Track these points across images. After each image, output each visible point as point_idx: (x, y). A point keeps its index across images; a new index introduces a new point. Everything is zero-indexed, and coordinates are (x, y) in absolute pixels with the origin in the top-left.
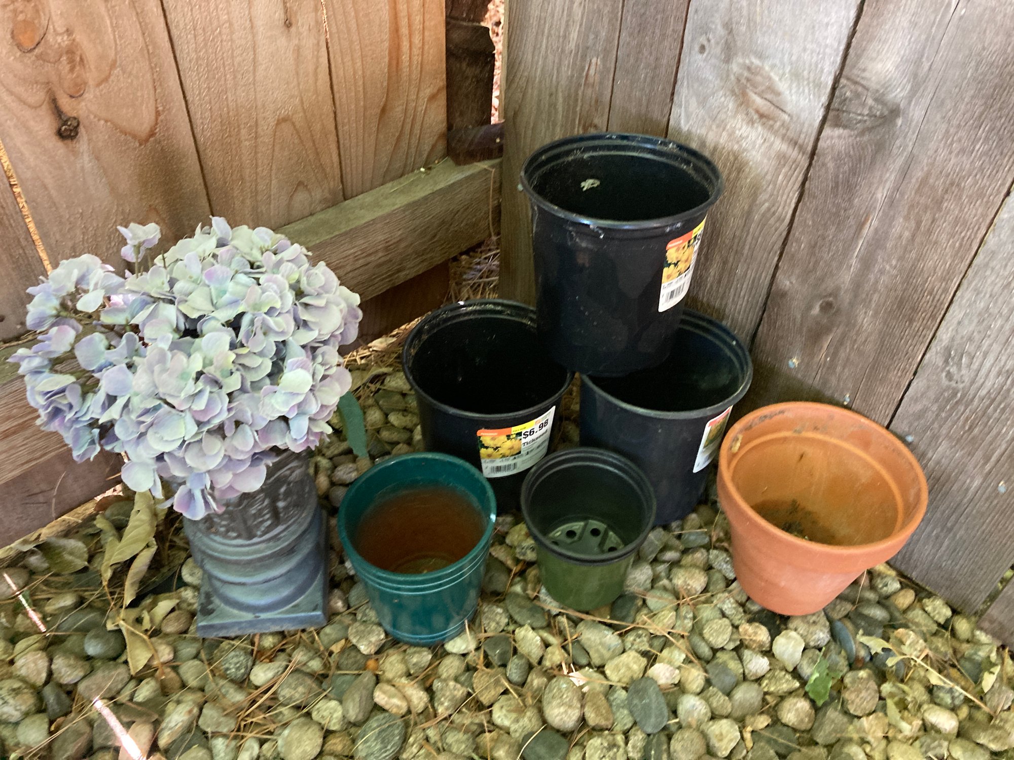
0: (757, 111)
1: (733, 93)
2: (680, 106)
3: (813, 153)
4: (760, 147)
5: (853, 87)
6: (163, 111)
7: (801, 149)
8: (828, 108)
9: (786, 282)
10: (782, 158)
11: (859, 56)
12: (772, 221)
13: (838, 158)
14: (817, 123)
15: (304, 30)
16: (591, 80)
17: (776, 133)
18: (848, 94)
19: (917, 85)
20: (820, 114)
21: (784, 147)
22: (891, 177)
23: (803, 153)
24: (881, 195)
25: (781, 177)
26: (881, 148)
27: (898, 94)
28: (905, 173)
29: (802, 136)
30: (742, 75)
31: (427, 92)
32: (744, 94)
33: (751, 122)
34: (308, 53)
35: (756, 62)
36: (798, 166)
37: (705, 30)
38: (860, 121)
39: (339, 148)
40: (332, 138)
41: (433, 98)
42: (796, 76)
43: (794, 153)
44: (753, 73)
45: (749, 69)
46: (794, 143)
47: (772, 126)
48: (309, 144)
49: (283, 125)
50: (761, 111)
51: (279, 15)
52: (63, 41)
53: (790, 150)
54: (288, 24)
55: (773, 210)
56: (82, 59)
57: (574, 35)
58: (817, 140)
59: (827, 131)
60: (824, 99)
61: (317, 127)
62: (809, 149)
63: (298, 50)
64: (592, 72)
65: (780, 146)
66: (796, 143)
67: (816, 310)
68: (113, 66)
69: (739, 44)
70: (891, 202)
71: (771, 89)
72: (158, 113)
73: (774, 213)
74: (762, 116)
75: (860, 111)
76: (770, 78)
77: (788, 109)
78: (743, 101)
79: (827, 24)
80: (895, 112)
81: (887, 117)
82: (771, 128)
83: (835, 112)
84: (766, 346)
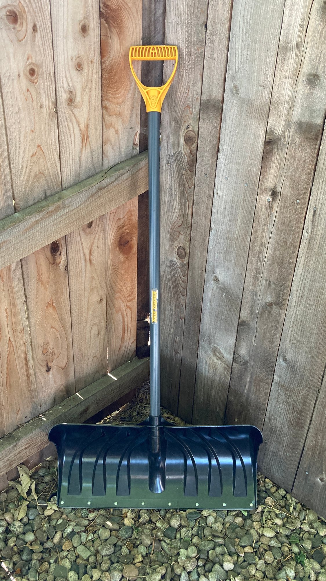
1: (212, 352)
2: (200, 352)
4: (220, 365)
5: (237, 355)
6: (68, 361)
9: (230, 399)
10: (225, 368)
11: (237, 349)
13: (237, 371)
14: (232, 362)
15: (102, 335)
16: (177, 342)
17: (223, 362)
18: (237, 357)
19: (250, 357)
20: (232, 360)
21: (225, 366)
22: (249, 376)
24: (248, 379)
25: (226, 372)
26: (246, 369)
27: (247, 358)
28: (252, 375)
30: (214, 348)
31: (131, 341)
32: (215, 352)
33: (217, 359)
34: (102, 339)
35: (216, 346)
36: (229, 370)
37: (204, 337)
38: (240, 363)
41: (133, 342)
42: (225, 351)
43: (228, 367)
44: (216, 348)
48: (100, 361)
49: (95, 358)
50: (219, 357)
51: (97, 333)
52: (51, 351)
54: (98, 335)
55: (225, 380)
56: (54, 354)
57: (172, 331)
58: (232, 366)
59: (234, 364)
60: (232, 357)
62: (231, 367)
64: (177, 340)
65: (224, 365)
66: (228, 365)
67: (239, 406)
68: (60, 354)
69: (212, 341)
70: (250, 382)
71: (221, 352)
75: (240, 361)
76: (220, 350)
77: (225, 357)
78: (215, 354)
79: (230, 341)
81: (246, 363)
82: (222, 361)
83: (235, 360)
84: (229, 415)
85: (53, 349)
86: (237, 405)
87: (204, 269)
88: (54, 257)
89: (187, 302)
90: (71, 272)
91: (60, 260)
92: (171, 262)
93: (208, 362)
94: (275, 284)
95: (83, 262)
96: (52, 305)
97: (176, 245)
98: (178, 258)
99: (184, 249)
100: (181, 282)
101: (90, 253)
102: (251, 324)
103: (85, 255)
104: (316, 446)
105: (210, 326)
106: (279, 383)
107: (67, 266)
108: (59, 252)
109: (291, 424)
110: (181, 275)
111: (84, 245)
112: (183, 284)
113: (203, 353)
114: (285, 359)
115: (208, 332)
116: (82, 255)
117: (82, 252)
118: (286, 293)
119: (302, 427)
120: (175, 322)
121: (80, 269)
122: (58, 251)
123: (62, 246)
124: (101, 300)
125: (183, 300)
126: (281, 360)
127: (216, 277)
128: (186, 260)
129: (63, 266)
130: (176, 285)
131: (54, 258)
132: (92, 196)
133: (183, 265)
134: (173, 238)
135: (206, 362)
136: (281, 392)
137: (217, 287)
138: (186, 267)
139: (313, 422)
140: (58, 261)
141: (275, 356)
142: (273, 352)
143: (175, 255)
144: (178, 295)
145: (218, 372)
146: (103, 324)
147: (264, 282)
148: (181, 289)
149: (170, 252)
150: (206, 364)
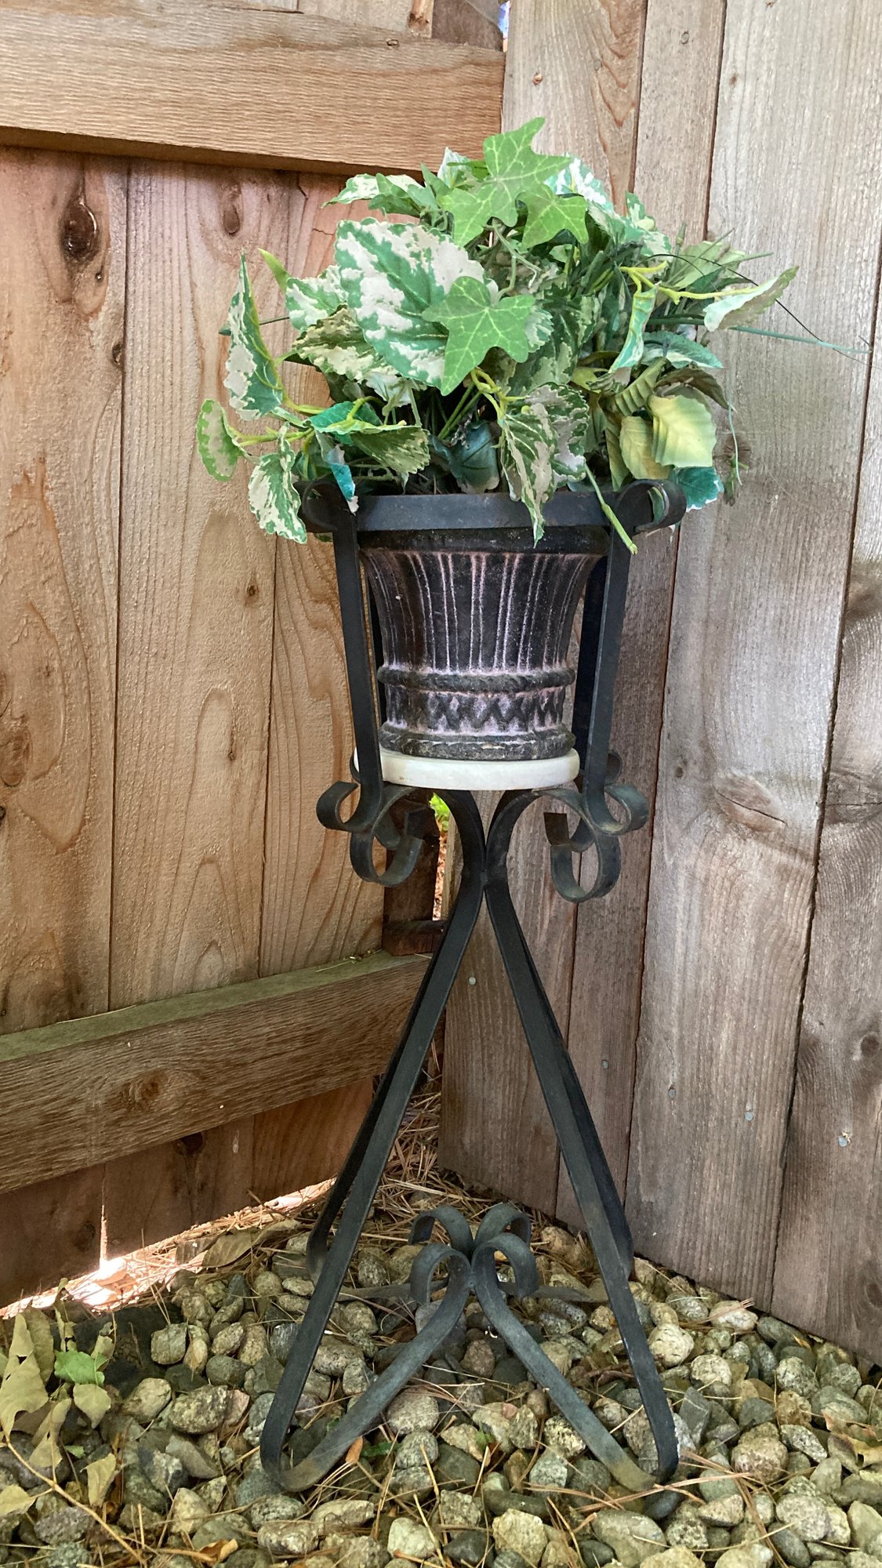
0: (747, 825)
1: (718, 811)
2: (661, 839)
3: (817, 858)
4: (757, 864)
5: (844, 778)
6: (89, 820)
7: (803, 856)
8: (823, 806)
10: (784, 872)
11: (843, 747)
12: (785, 950)
13: (846, 858)
14: (814, 823)
15: (247, 766)
17: (772, 845)
18: (840, 786)
20: (815, 813)
21: (784, 858)
23: (807, 860)
25: (786, 895)
29: (802, 841)
30: (724, 790)
32: (731, 810)
33: (743, 839)
34: (246, 791)
35: (738, 773)
36: (802, 877)
37: (680, 753)
38: (859, 812)
39: (261, 909)
40: (257, 895)
42: (784, 779)
43: (796, 863)
44: (736, 787)
45: (732, 782)
46: (794, 851)
47: (766, 838)
48: (231, 897)
49: (208, 867)
50: (752, 824)
51: (225, 745)
52: (16, 726)
53: (791, 860)
54: (232, 757)
55: (784, 936)
56: (27, 748)
58: (818, 843)
59: (825, 833)
60: (817, 797)
61: (243, 878)
62: (812, 853)
63: (237, 786)
65: (779, 858)
66: (796, 851)
67: (857, 1057)
68: (54, 762)
69: (719, 759)
71: (759, 798)
72: (83, 823)
73: (786, 940)
74: (754, 829)
75: (856, 801)
76: (756, 787)
77: (781, 816)
78: (730, 817)
79: (805, 723)
82: (766, 841)
83: (829, 813)
84: (807, 1124)
85: (24, 718)
86: (849, 1053)
88: (71, 277)
90: (136, 386)
91: (97, 299)
93: (701, 874)
95: (192, 371)
96: (38, 491)
103: (199, 342)
105: (707, 690)
107: (119, 349)
108: (95, 264)
111: (200, 292)
113: (677, 838)
115: (697, 722)
116: (189, 336)
117: (188, 320)
121: (177, 391)
122: (91, 258)
123: (108, 246)
124: (252, 591)
129: (107, 339)
132: (248, 46)
135: (693, 876)
140: (87, 298)
145: (749, 908)
146: (255, 718)
150: (690, 885)
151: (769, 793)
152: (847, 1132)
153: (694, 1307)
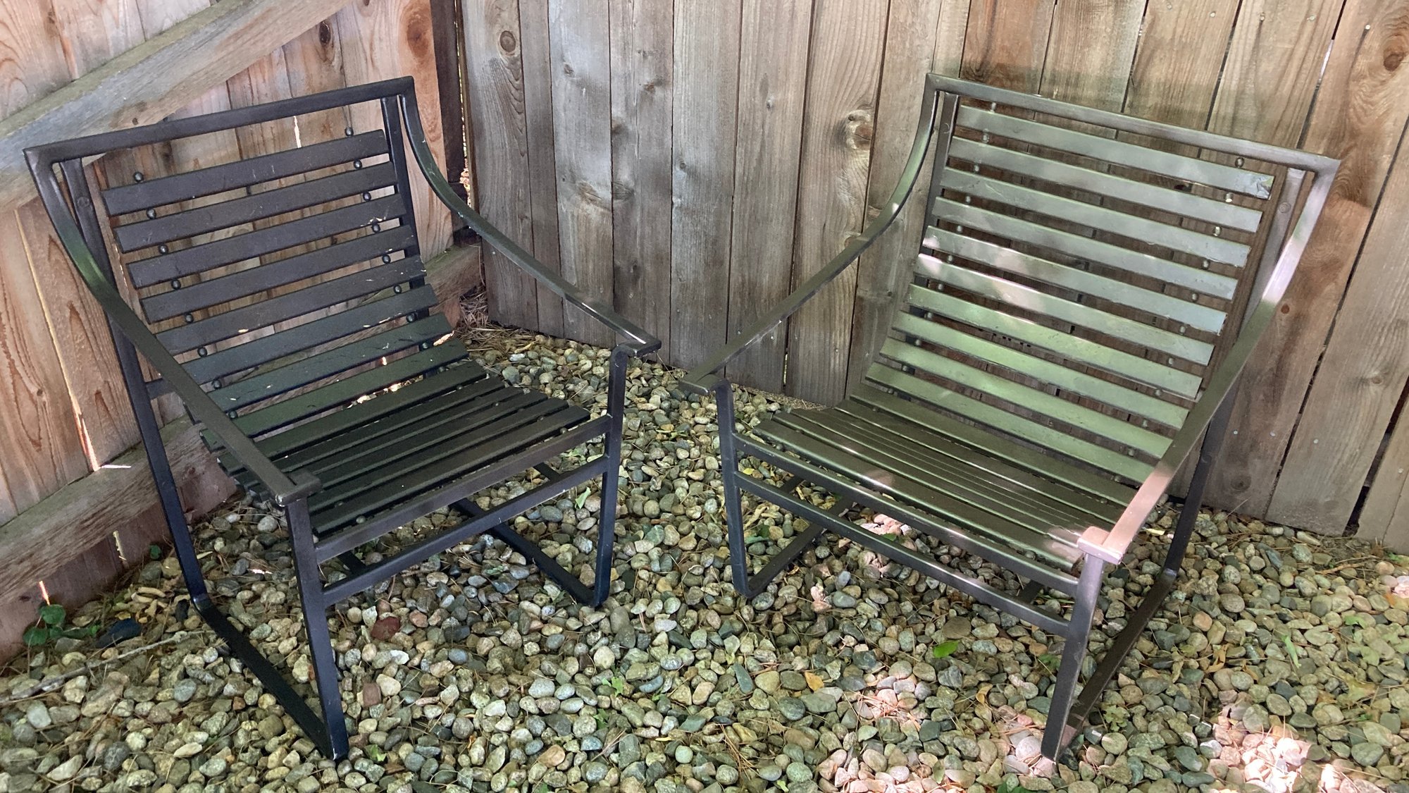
0: (589, 199)
1: (578, 194)
3: (612, 211)
4: (594, 211)
5: (617, 185)
7: (608, 210)
8: (612, 194)
9: (618, 263)
10: (602, 214)
11: (616, 176)
13: (621, 210)
14: (610, 200)
16: (520, 198)
18: (617, 188)
19: (636, 181)
20: (610, 196)
22: (639, 213)
23: (609, 212)
24: (638, 220)
26: (632, 204)
27: (632, 185)
28: (642, 209)
29: (607, 205)
30: (580, 187)
31: (444, 215)
32: (583, 194)
33: (588, 203)
35: (584, 181)
36: (609, 217)
37: (563, 173)
38: (623, 197)
41: (446, 218)
42: (599, 184)
43: (606, 211)
44: (584, 186)
45: (582, 184)
46: (605, 208)
47: (595, 203)
50: (591, 198)
53: (604, 211)
55: (605, 232)
57: (510, 182)
58: (612, 205)
59: (614, 201)
60: (610, 191)
62: (611, 209)
64: (520, 195)
65: (601, 210)
67: (632, 271)
69: (576, 176)
70: (642, 222)
71: (592, 190)
73: (606, 234)
74: (591, 200)
75: (623, 192)
76: (590, 186)
77: (599, 196)
78: (584, 197)
79: (604, 168)
80: (633, 191)
81: (631, 193)
83: (615, 195)
84: (619, 293)
86: (629, 269)
87: (547, 59)
88: (325, 49)
89: (528, 122)
91: (333, 54)
92: (493, 62)
93: (576, 214)
94: (651, 53)
97: (497, 30)
98: (504, 52)
99: (511, 34)
100: (513, 91)
101: (371, 49)
102: (630, 128)
103: (364, 51)
104: (743, 283)
105: (569, 151)
106: (680, 208)
107: (342, 67)
108: (331, 41)
109: (707, 264)
110: (512, 79)
111: (362, 33)
112: (517, 94)
113: (565, 202)
114: (683, 166)
115: (568, 164)
116: (361, 50)
118: (669, 65)
119: (722, 263)
120: (513, 164)
121: (360, 74)
122: (329, 40)
123: (333, 32)
125: (521, 121)
126: (678, 169)
127: (567, 66)
128: (517, 51)
129: (338, 66)
130: (506, 98)
131: (325, 53)
133: (513, 62)
134: (491, 20)
135: (573, 216)
136: (687, 220)
137: (572, 81)
138: (519, 63)
139: (733, 249)
141: (669, 165)
142: (666, 162)
143: (498, 48)
144: (512, 115)
145: (593, 226)
147: (637, 54)
148: (516, 103)
149: (489, 45)
150: (573, 219)
151: (595, 188)
152: (631, 295)
153: (591, 353)
